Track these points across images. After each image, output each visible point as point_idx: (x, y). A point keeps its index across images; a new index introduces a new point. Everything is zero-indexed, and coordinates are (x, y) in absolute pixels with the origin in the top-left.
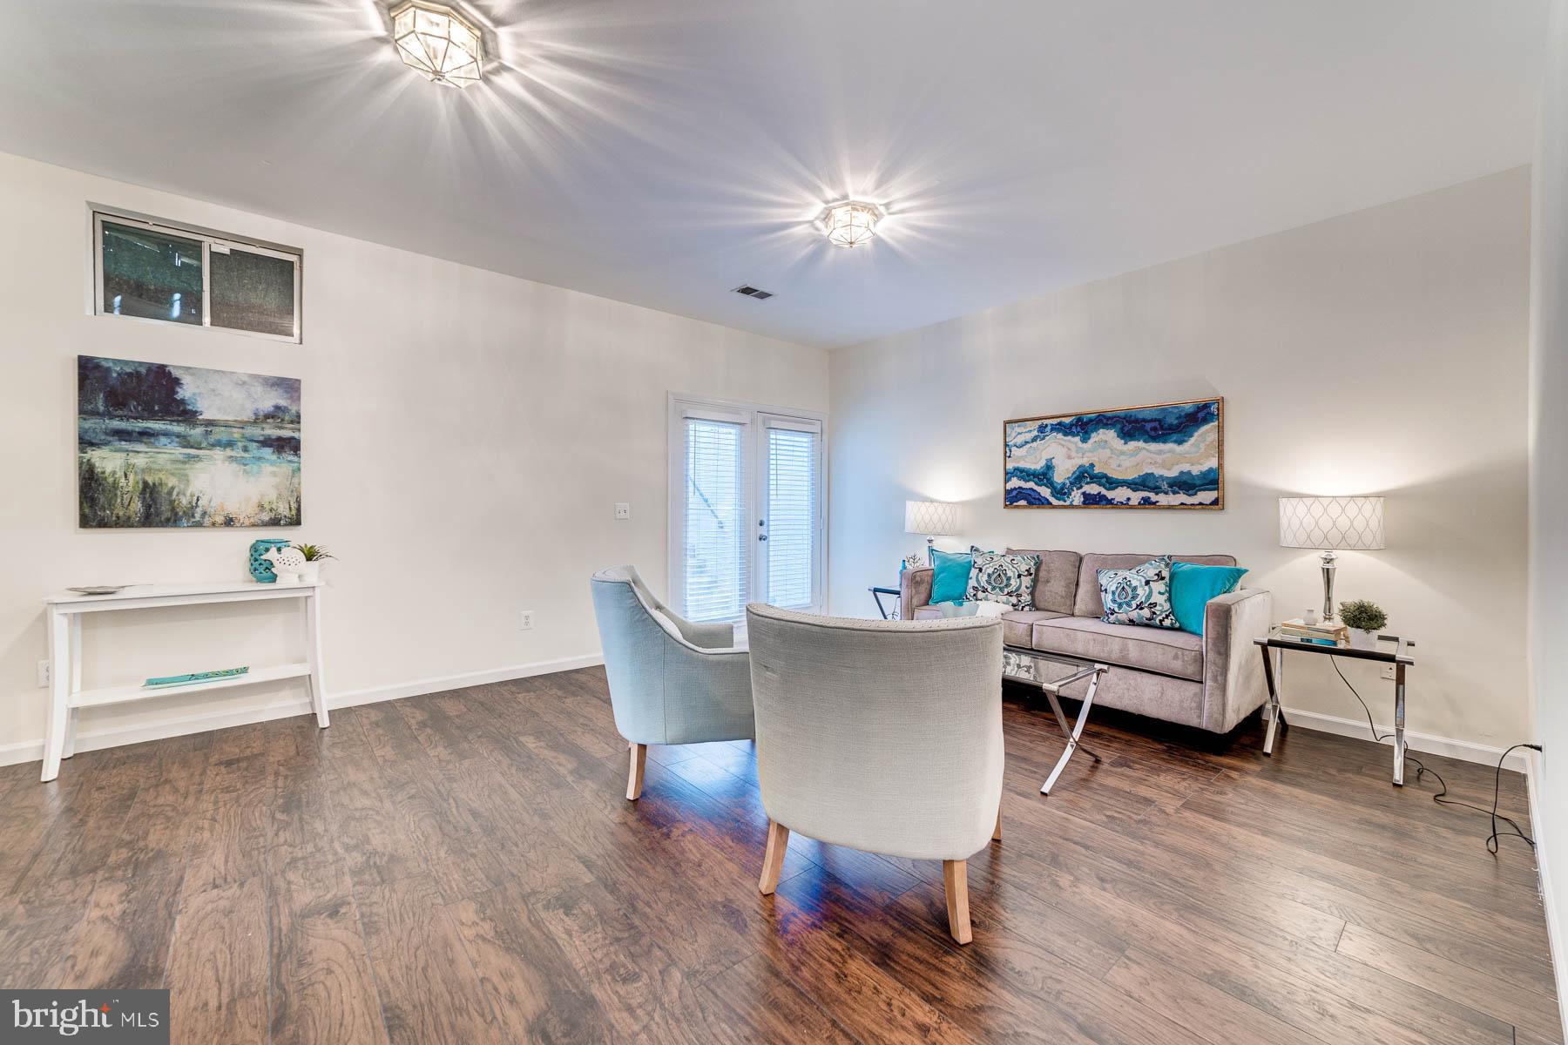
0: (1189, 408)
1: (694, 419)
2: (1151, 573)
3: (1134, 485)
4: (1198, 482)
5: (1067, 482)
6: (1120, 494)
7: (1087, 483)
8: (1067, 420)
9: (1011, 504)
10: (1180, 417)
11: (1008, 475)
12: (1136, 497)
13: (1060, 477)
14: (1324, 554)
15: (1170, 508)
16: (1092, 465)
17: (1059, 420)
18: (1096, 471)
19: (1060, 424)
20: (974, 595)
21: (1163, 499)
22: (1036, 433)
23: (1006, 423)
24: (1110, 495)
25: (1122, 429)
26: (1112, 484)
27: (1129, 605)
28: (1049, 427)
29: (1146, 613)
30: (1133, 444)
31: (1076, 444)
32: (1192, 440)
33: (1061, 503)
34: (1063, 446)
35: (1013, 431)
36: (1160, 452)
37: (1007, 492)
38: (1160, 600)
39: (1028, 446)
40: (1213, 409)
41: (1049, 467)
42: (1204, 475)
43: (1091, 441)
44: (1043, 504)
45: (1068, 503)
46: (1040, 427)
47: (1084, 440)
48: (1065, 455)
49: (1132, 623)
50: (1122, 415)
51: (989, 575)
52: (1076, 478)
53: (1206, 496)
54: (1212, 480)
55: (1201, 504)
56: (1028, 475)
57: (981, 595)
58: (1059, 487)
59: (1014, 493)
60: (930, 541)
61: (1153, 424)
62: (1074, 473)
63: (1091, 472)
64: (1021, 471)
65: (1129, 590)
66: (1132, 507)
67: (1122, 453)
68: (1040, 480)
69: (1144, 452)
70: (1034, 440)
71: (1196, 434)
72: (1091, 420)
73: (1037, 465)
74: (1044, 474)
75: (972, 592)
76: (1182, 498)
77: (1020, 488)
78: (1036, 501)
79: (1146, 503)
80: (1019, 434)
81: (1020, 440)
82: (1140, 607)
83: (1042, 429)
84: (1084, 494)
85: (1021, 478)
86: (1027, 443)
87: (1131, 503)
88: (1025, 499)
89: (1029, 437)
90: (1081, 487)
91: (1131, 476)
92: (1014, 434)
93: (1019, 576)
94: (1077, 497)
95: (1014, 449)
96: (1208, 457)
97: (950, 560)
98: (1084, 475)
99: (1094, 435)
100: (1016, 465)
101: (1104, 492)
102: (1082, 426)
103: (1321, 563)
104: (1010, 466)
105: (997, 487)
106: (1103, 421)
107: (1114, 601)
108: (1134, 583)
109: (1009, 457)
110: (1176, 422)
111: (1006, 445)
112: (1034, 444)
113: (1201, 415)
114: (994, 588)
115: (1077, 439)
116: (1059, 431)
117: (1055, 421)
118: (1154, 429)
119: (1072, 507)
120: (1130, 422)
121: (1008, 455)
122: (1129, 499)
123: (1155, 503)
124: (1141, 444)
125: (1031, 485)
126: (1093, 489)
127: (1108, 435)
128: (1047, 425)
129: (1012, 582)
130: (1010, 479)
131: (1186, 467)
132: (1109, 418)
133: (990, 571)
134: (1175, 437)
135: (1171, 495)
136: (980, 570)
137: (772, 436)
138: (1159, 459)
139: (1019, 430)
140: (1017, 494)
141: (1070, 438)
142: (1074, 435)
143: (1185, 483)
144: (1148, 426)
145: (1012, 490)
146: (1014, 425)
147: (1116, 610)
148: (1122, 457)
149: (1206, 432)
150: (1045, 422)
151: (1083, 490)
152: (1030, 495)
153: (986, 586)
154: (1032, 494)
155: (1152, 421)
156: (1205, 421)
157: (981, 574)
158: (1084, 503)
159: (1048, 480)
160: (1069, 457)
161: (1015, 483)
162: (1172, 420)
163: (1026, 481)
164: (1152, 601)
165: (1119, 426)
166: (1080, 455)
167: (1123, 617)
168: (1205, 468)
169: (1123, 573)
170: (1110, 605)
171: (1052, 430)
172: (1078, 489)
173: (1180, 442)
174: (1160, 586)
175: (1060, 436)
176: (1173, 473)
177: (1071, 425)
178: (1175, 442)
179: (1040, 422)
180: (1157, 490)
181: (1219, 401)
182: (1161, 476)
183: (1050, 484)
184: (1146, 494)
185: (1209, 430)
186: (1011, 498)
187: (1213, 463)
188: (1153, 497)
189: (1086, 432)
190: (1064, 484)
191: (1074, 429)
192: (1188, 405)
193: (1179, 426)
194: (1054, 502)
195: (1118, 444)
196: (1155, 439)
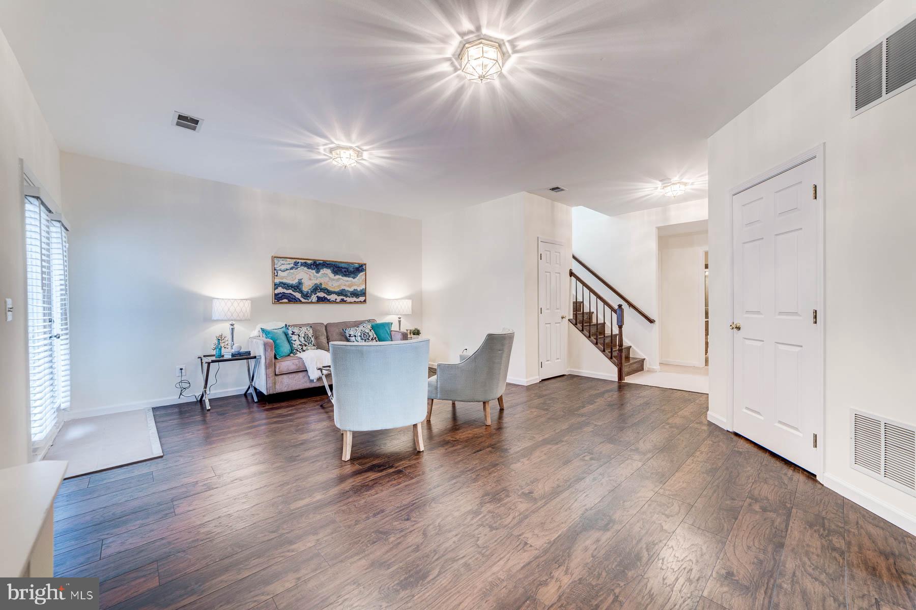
0: (357, 265)
3: (338, 294)
4: (360, 293)
6: (333, 297)
7: (319, 292)
8: (309, 262)
9: (278, 301)
10: (354, 268)
11: (276, 286)
12: (339, 298)
13: (306, 288)
14: (398, 317)
15: (351, 303)
16: (321, 284)
17: (305, 261)
18: (323, 286)
19: (305, 263)
21: (348, 299)
22: (292, 265)
23: (274, 258)
24: (329, 297)
26: (329, 293)
28: (300, 264)
30: (337, 277)
31: (313, 273)
32: (358, 278)
33: (307, 301)
34: (307, 274)
35: (277, 262)
36: (347, 281)
37: (276, 295)
39: (288, 271)
40: (364, 267)
41: (300, 283)
42: (361, 291)
43: (320, 273)
44: (297, 301)
45: (310, 301)
46: (295, 262)
47: (318, 272)
48: (308, 278)
50: (333, 263)
52: (313, 290)
53: (362, 299)
54: (363, 293)
55: (360, 301)
56: (288, 287)
58: (305, 293)
59: (280, 295)
62: (313, 287)
63: (320, 287)
64: (284, 284)
66: (337, 303)
67: (334, 280)
68: (295, 289)
69: (342, 280)
70: (292, 269)
71: (359, 275)
72: (320, 264)
73: (294, 282)
74: (297, 287)
76: (355, 299)
77: (283, 293)
78: (292, 300)
79: (343, 301)
80: (282, 264)
81: (283, 267)
83: (296, 264)
84: (317, 297)
85: (284, 288)
86: (287, 270)
87: (337, 301)
88: (286, 299)
89: (289, 267)
90: (316, 294)
91: (337, 290)
92: (279, 264)
94: (314, 298)
95: (279, 272)
96: (362, 284)
98: (317, 288)
99: (322, 270)
100: (281, 281)
101: (326, 296)
102: (317, 265)
103: (398, 319)
104: (277, 281)
105: (269, 291)
106: (325, 264)
109: (277, 276)
110: (353, 270)
111: (274, 269)
112: (292, 271)
113: (360, 269)
115: (314, 271)
116: (304, 266)
117: (303, 261)
118: (345, 271)
119: (311, 303)
120: (336, 267)
121: (276, 274)
122: (336, 299)
123: (345, 301)
124: (340, 277)
125: (290, 291)
126: (321, 295)
127: (328, 271)
128: (298, 262)
130: (277, 288)
131: (355, 288)
132: (328, 264)
134: (352, 275)
135: (351, 298)
138: (347, 283)
139: (282, 262)
140: (282, 296)
141: (310, 270)
142: (312, 269)
143: (356, 293)
144: (343, 270)
145: (278, 294)
146: (279, 259)
148: (333, 282)
150: (298, 261)
151: (317, 295)
152: (289, 297)
154: (291, 296)
155: (344, 268)
156: (362, 271)
158: (317, 301)
159: (299, 289)
160: (310, 279)
161: (280, 290)
162: (351, 269)
163: (287, 289)
165: (332, 268)
166: (315, 279)
168: (361, 288)
171: (301, 265)
172: (315, 294)
173: (354, 278)
174: (372, 330)
175: (306, 268)
176: (351, 289)
177: (311, 264)
178: (352, 277)
179: (295, 260)
180: (346, 296)
181: (365, 265)
182: (348, 290)
183: (301, 292)
184: (342, 297)
185: (362, 275)
186: (278, 298)
187: (363, 287)
188: (345, 299)
189: (318, 269)
190: (308, 292)
191: (312, 266)
192: (356, 265)
193: (353, 271)
194: (303, 300)
195: (332, 275)
196: (345, 276)
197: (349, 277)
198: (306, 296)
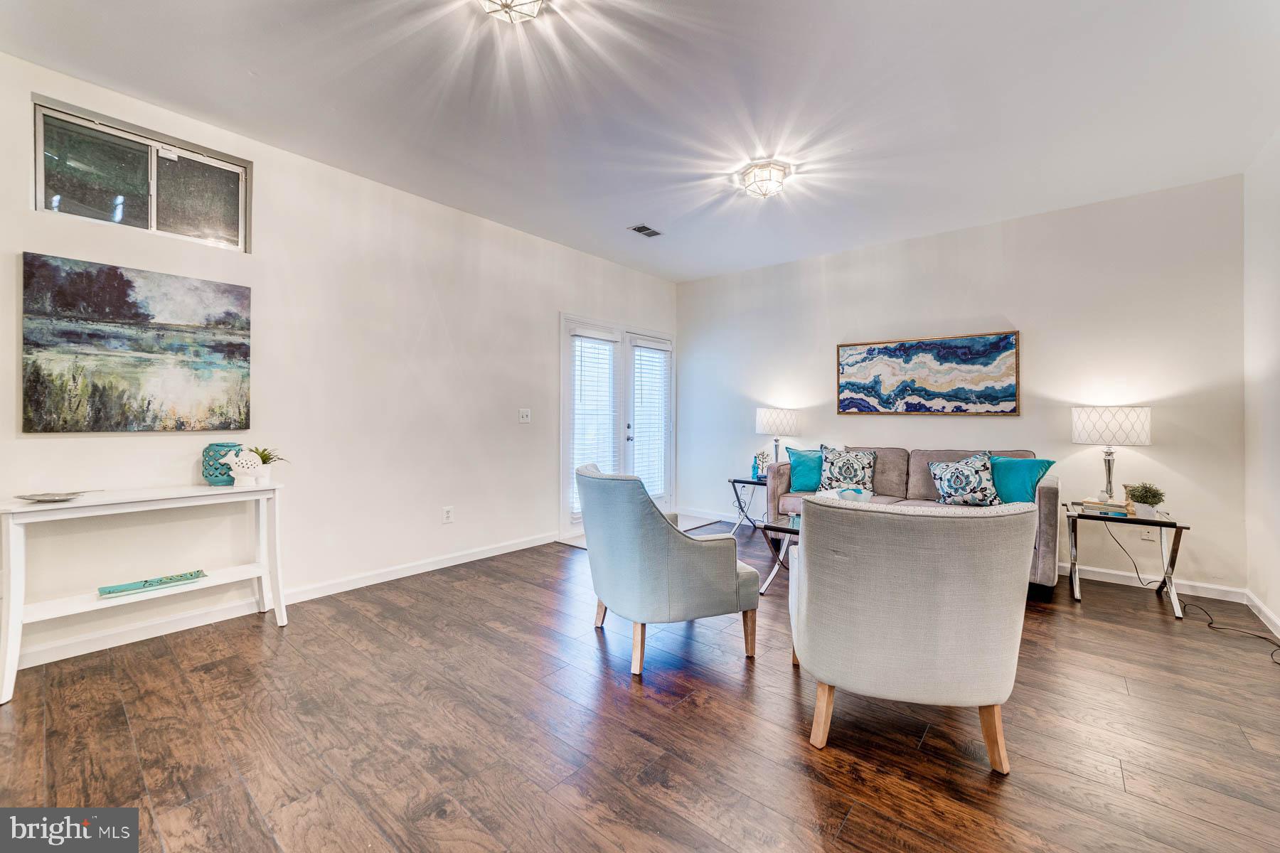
0: (992, 339)
1: (580, 336)
2: (978, 465)
3: (949, 397)
4: (1000, 395)
5: (892, 393)
6: (937, 404)
7: (910, 395)
8: (892, 346)
9: (844, 410)
10: (985, 345)
11: (841, 388)
12: (949, 406)
13: (886, 389)
14: (1105, 449)
15: (978, 414)
16: (913, 381)
17: (885, 345)
18: (917, 385)
19: (886, 348)
20: (830, 484)
21: (972, 408)
22: (865, 355)
23: (839, 347)
24: (928, 404)
25: (938, 354)
26: (930, 395)
27: (963, 489)
28: (877, 351)
29: (979, 495)
30: (947, 366)
31: (899, 364)
32: (995, 363)
33: (887, 410)
34: (889, 366)
35: (845, 353)
36: (970, 372)
37: (841, 402)
38: (988, 485)
39: (858, 365)
40: (1012, 339)
41: (877, 382)
42: (1005, 390)
43: (912, 362)
44: (871, 411)
45: (893, 410)
46: (869, 350)
47: (907, 362)
48: (890, 374)
49: (966, 503)
50: (938, 343)
51: (840, 468)
52: (899, 391)
53: (1007, 406)
54: (1012, 394)
55: (1002, 411)
56: (858, 388)
57: (834, 484)
58: (885, 397)
59: (847, 402)
60: (776, 441)
61: (963, 350)
62: (898, 386)
63: (912, 385)
64: (853, 385)
65: (963, 478)
66: (947, 414)
67: (938, 372)
68: (869, 392)
69: (956, 371)
70: (864, 360)
71: (998, 358)
72: (912, 346)
73: (867, 381)
74: (873, 388)
75: (828, 482)
76: (987, 407)
77: (851, 398)
78: (865, 409)
79: (958, 410)
80: (850, 355)
81: (851, 360)
82: (973, 491)
83: (870, 352)
84: (906, 403)
85: (852, 390)
86: (857, 362)
88: (856, 407)
89: (859, 358)
90: (904, 398)
91: (945, 390)
92: (846, 356)
93: (863, 468)
94: (900, 406)
95: (846, 367)
96: (1008, 375)
97: (803, 456)
98: (905, 389)
99: (914, 357)
100: (848, 380)
101: (923, 402)
102: (905, 351)
103: (1103, 456)
104: (843, 381)
105: (832, 397)
106: (922, 347)
107: (950, 487)
108: (966, 473)
109: (842, 373)
110: (983, 349)
111: (839, 364)
112: (864, 364)
113: (1004, 343)
114: (845, 478)
115: (900, 360)
116: (885, 354)
117: (882, 346)
118: (965, 354)
119: (896, 413)
120: (944, 348)
121: (841, 371)
122: (944, 408)
123: (965, 411)
124: (954, 365)
125: (861, 396)
126: (914, 400)
127: (927, 358)
128: (874, 349)
129: (859, 473)
130: (842, 391)
131: (990, 384)
132: (927, 345)
133: (840, 464)
134: (982, 360)
135: (979, 404)
136: (832, 464)
137: (637, 353)
138: (968, 377)
139: (851, 352)
140: (849, 403)
141: (894, 359)
142: (897, 357)
143: (990, 395)
144: (960, 352)
145: (845, 400)
146: (846, 348)
147: (953, 493)
148: (938, 375)
149: (1005, 358)
150: (873, 346)
151: (906, 400)
152: (860, 404)
153: (839, 477)
154: (862, 403)
155: (962, 347)
156: (1006, 348)
157: (833, 467)
158: (907, 410)
159: (875, 392)
160: (894, 375)
161: (847, 394)
162: (979, 347)
163: (857, 393)
164: (982, 486)
165: (936, 351)
166: (903, 373)
167: (958, 499)
168: (1005, 384)
169: (953, 466)
170: (947, 489)
171: (879, 353)
172: (901, 399)
173: (986, 364)
174: (986, 475)
175: (886, 358)
176: (980, 387)
177: (896, 349)
178: (981, 364)
179: (868, 347)
180: (967, 401)
181: (1016, 333)
182: (971, 390)
183: (878, 395)
184: (958, 404)
185: (1008, 356)
186: (844, 406)
187: (1012, 380)
188: (964, 406)
189: (908, 355)
190: (890, 396)
191: (898, 353)
192: (991, 337)
193: (984, 352)
194: (881, 409)
195: (935, 364)
196: (965, 362)
197: (973, 364)
198: (887, 402)
